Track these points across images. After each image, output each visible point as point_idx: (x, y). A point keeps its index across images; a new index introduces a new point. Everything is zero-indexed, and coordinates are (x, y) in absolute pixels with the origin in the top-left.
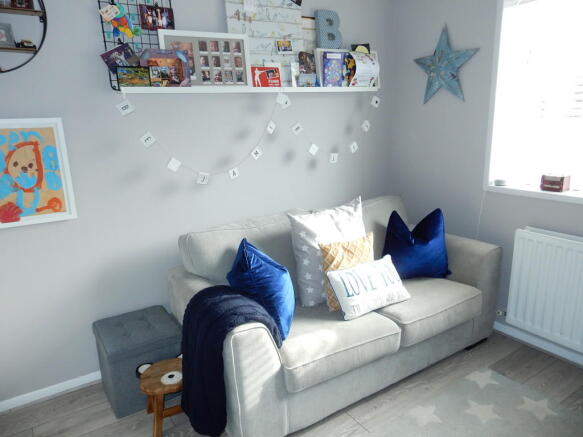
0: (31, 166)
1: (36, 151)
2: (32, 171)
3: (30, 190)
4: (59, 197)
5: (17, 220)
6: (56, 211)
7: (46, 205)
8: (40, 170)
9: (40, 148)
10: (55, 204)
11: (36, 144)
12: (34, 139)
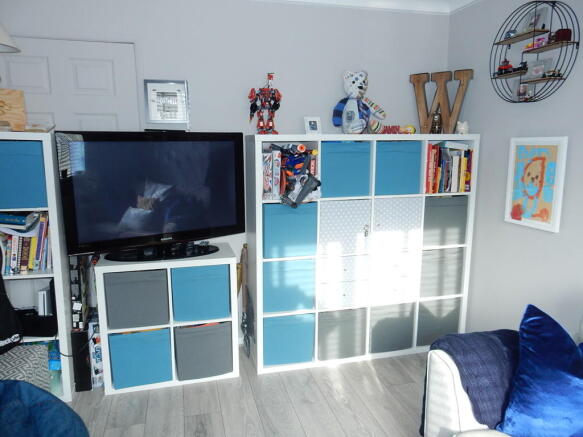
0: (537, 177)
1: (543, 166)
2: (537, 181)
3: (532, 198)
4: (548, 209)
5: (520, 219)
6: (543, 221)
7: (538, 213)
8: (541, 182)
9: (546, 164)
10: (544, 214)
11: (543, 159)
12: (544, 155)
